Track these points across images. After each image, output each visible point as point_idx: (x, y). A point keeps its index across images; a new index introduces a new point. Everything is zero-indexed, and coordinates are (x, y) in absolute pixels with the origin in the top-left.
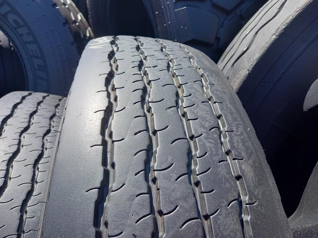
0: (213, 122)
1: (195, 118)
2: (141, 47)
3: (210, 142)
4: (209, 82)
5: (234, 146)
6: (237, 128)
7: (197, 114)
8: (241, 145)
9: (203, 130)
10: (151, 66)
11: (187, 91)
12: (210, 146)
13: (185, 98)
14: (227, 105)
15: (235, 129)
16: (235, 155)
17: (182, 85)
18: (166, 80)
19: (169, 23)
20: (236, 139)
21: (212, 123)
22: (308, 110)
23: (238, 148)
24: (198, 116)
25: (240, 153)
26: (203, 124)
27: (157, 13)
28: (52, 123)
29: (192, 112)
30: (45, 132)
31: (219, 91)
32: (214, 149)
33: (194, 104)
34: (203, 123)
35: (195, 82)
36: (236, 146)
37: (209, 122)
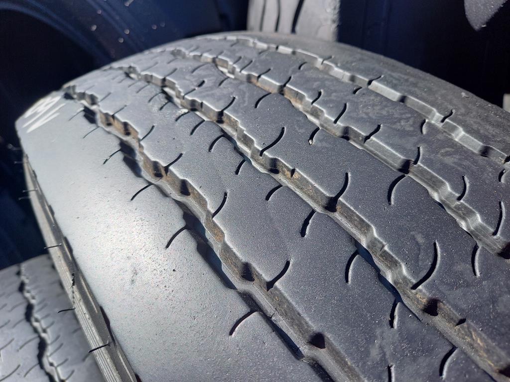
0: (409, 115)
1: (376, 127)
3: (447, 154)
4: (321, 57)
5: (485, 136)
6: (451, 103)
7: (370, 118)
8: (490, 128)
9: (414, 139)
10: (193, 87)
11: (307, 90)
12: (456, 160)
13: (318, 104)
14: (392, 76)
15: (450, 107)
16: (502, 150)
17: (285, 85)
18: (247, 95)
19: (127, 32)
20: (470, 121)
21: (410, 118)
23: (493, 136)
24: (375, 119)
25: (504, 142)
26: (399, 127)
27: (94, 28)
28: (36, 324)
29: (358, 120)
30: (37, 352)
31: (352, 62)
32: (466, 163)
33: (345, 105)
34: (398, 126)
35: (300, 68)
36: (486, 133)
37: (405, 119)
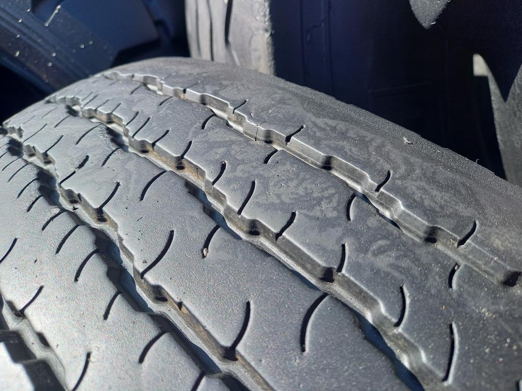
0: (333, 191)
1: (289, 216)
2: (21, 140)
3: (381, 251)
4: (232, 104)
5: (430, 211)
6: (388, 159)
7: (283, 203)
8: (438, 193)
9: (337, 232)
10: (72, 170)
11: (209, 163)
12: (392, 260)
13: (219, 185)
14: (315, 125)
15: (387, 167)
16: (453, 230)
17: (182, 157)
18: (134, 177)
19: (54, 55)
20: (412, 186)
21: (333, 195)
22: (436, 20)
23: (441, 207)
24: (289, 204)
25: (456, 214)
26: (318, 214)
27: (18, 54)
29: (269, 207)
31: (269, 108)
32: (405, 263)
33: (253, 183)
34: (317, 212)
35: (203, 127)
36: (433, 205)
37: (327, 198)
